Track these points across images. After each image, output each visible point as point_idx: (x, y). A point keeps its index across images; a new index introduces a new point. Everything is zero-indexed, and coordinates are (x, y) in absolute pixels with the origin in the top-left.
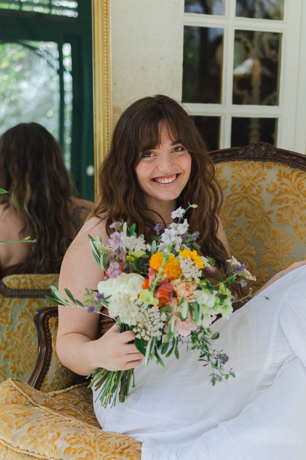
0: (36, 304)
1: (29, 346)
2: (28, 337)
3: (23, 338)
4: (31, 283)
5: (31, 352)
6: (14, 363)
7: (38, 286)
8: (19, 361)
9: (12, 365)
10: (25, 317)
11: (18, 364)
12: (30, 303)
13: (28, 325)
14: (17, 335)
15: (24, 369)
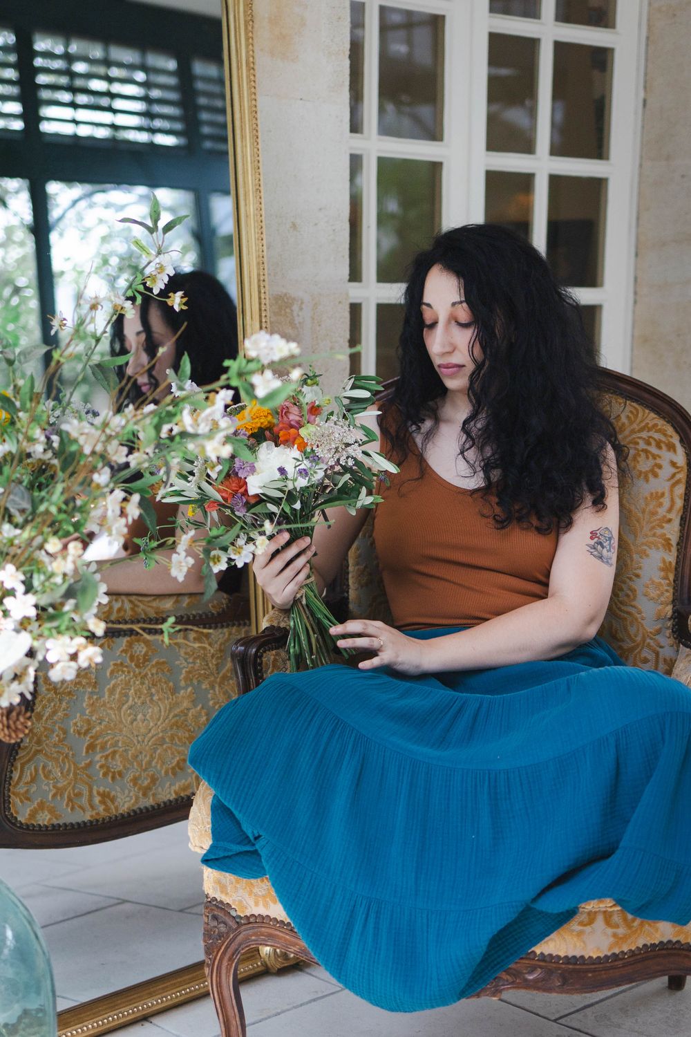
0: (143, 645)
1: (132, 723)
2: (130, 708)
3: (119, 709)
4: (132, 609)
5: (135, 733)
6: (106, 757)
7: (146, 614)
8: (114, 753)
9: (103, 761)
10: (123, 672)
11: (113, 758)
12: (130, 645)
13: (127, 684)
14: (108, 705)
15: (124, 766)
